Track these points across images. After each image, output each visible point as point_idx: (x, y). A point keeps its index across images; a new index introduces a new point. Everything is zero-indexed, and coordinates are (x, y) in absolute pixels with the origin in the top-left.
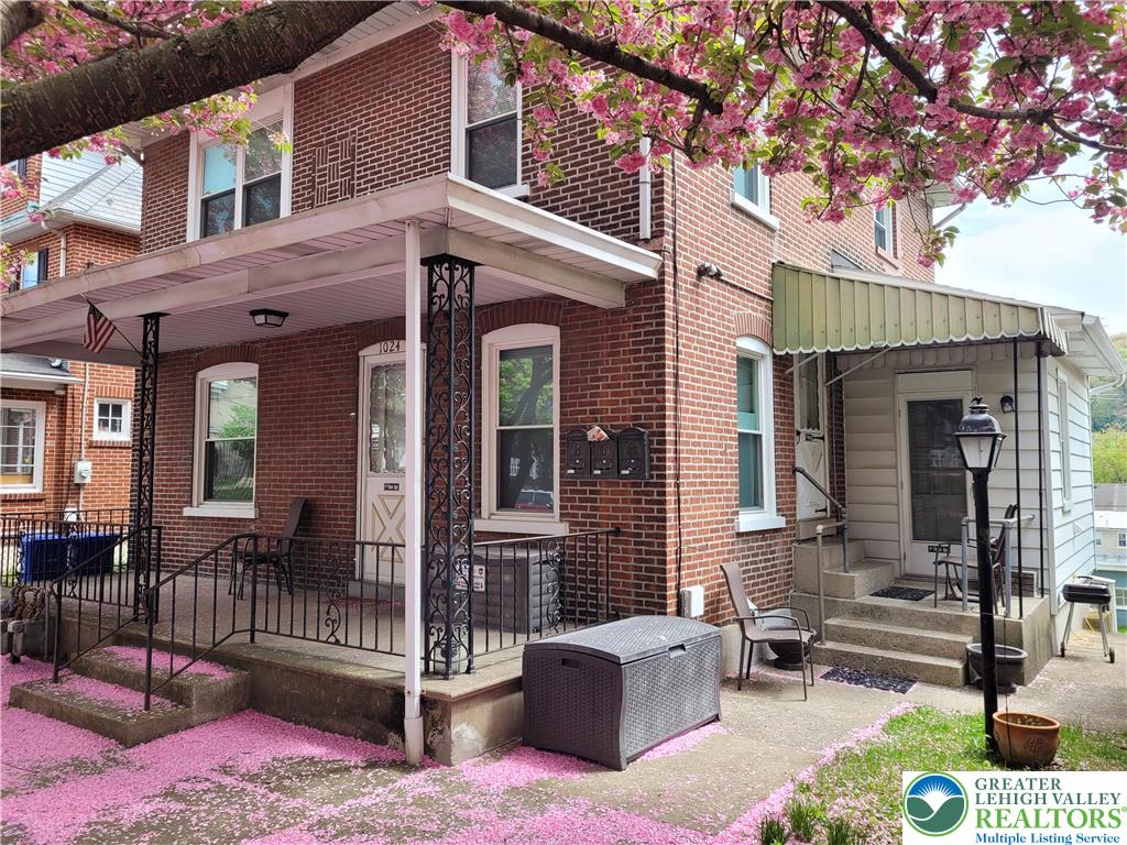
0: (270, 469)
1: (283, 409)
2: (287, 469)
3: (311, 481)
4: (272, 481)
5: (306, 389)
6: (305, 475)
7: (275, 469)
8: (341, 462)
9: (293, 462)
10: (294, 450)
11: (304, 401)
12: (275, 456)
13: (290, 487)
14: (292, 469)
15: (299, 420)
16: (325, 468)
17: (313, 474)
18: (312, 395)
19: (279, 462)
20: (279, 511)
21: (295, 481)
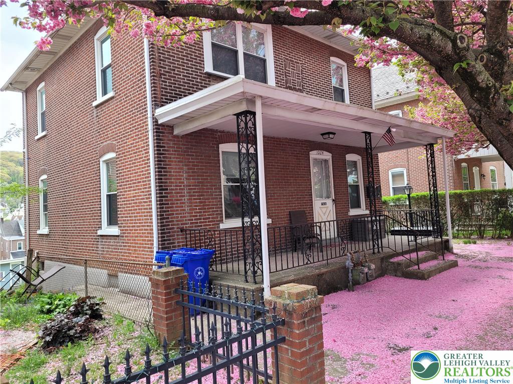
0: (275, 199)
1: (279, 171)
2: (284, 199)
3: (295, 203)
4: (276, 204)
5: (289, 164)
6: (292, 201)
7: (278, 199)
8: (307, 195)
9: (286, 196)
10: (286, 190)
11: (289, 169)
12: (277, 193)
13: (285, 207)
14: (286, 199)
15: (287, 177)
16: (300, 198)
17: (296, 201)
18: (292, 167)
19: (279, 196)
20: (281, 218)
21: (288, 204)
